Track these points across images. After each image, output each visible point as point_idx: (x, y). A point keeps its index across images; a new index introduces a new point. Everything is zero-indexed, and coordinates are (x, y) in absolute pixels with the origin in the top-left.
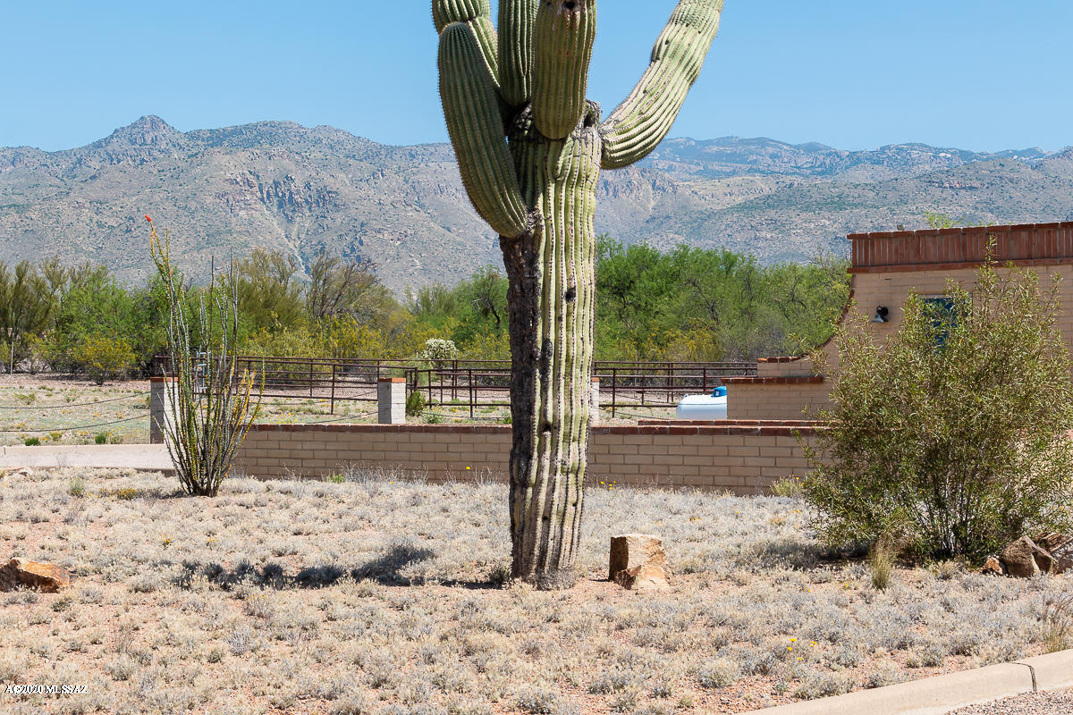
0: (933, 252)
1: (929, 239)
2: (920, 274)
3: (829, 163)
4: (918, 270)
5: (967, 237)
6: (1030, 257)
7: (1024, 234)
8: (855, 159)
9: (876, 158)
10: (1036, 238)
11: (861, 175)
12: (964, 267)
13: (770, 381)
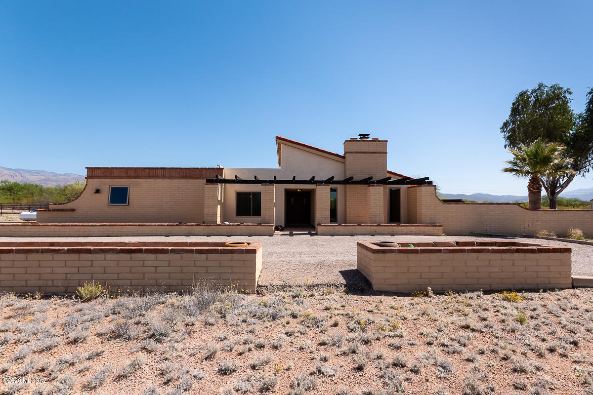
0: (116, 174)
1: (115, 170)
2: (111, 180)
3: (56, 175)
4: (111, 179)
5: (128, 170)
6: (149, 177)
7: (147, 170)
8: (60, 175)
9: (64, 175)
10: (151, 171)
11: (62, 177)
12: (127, 178)
13: (54, 210)
